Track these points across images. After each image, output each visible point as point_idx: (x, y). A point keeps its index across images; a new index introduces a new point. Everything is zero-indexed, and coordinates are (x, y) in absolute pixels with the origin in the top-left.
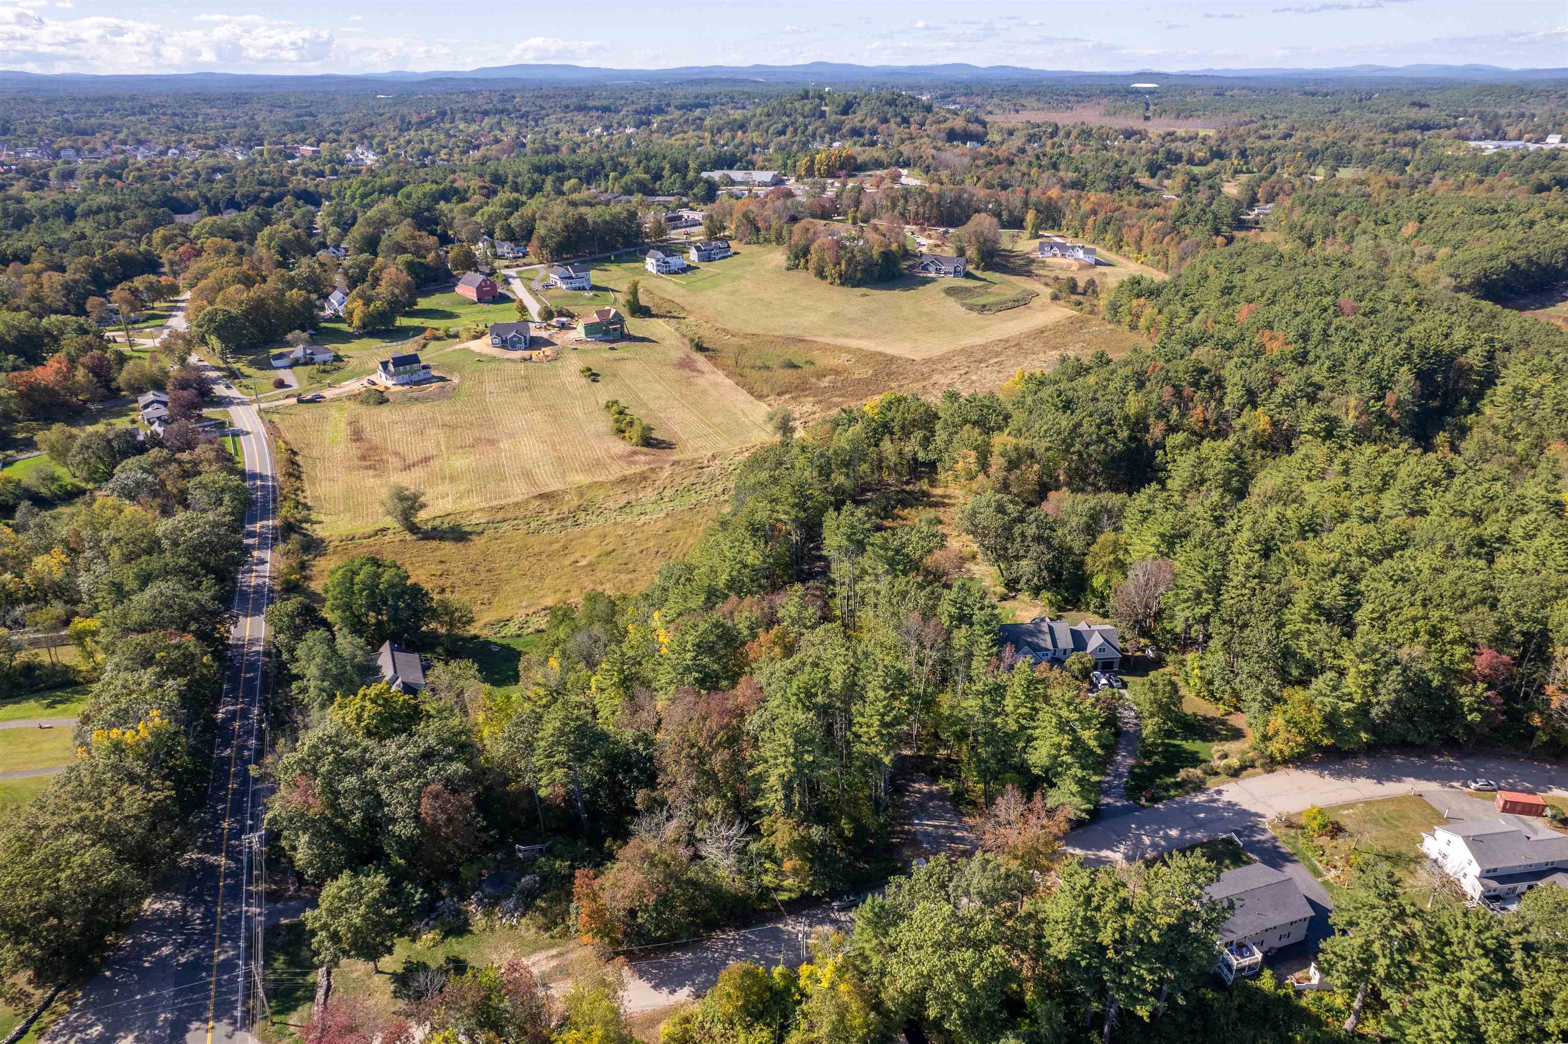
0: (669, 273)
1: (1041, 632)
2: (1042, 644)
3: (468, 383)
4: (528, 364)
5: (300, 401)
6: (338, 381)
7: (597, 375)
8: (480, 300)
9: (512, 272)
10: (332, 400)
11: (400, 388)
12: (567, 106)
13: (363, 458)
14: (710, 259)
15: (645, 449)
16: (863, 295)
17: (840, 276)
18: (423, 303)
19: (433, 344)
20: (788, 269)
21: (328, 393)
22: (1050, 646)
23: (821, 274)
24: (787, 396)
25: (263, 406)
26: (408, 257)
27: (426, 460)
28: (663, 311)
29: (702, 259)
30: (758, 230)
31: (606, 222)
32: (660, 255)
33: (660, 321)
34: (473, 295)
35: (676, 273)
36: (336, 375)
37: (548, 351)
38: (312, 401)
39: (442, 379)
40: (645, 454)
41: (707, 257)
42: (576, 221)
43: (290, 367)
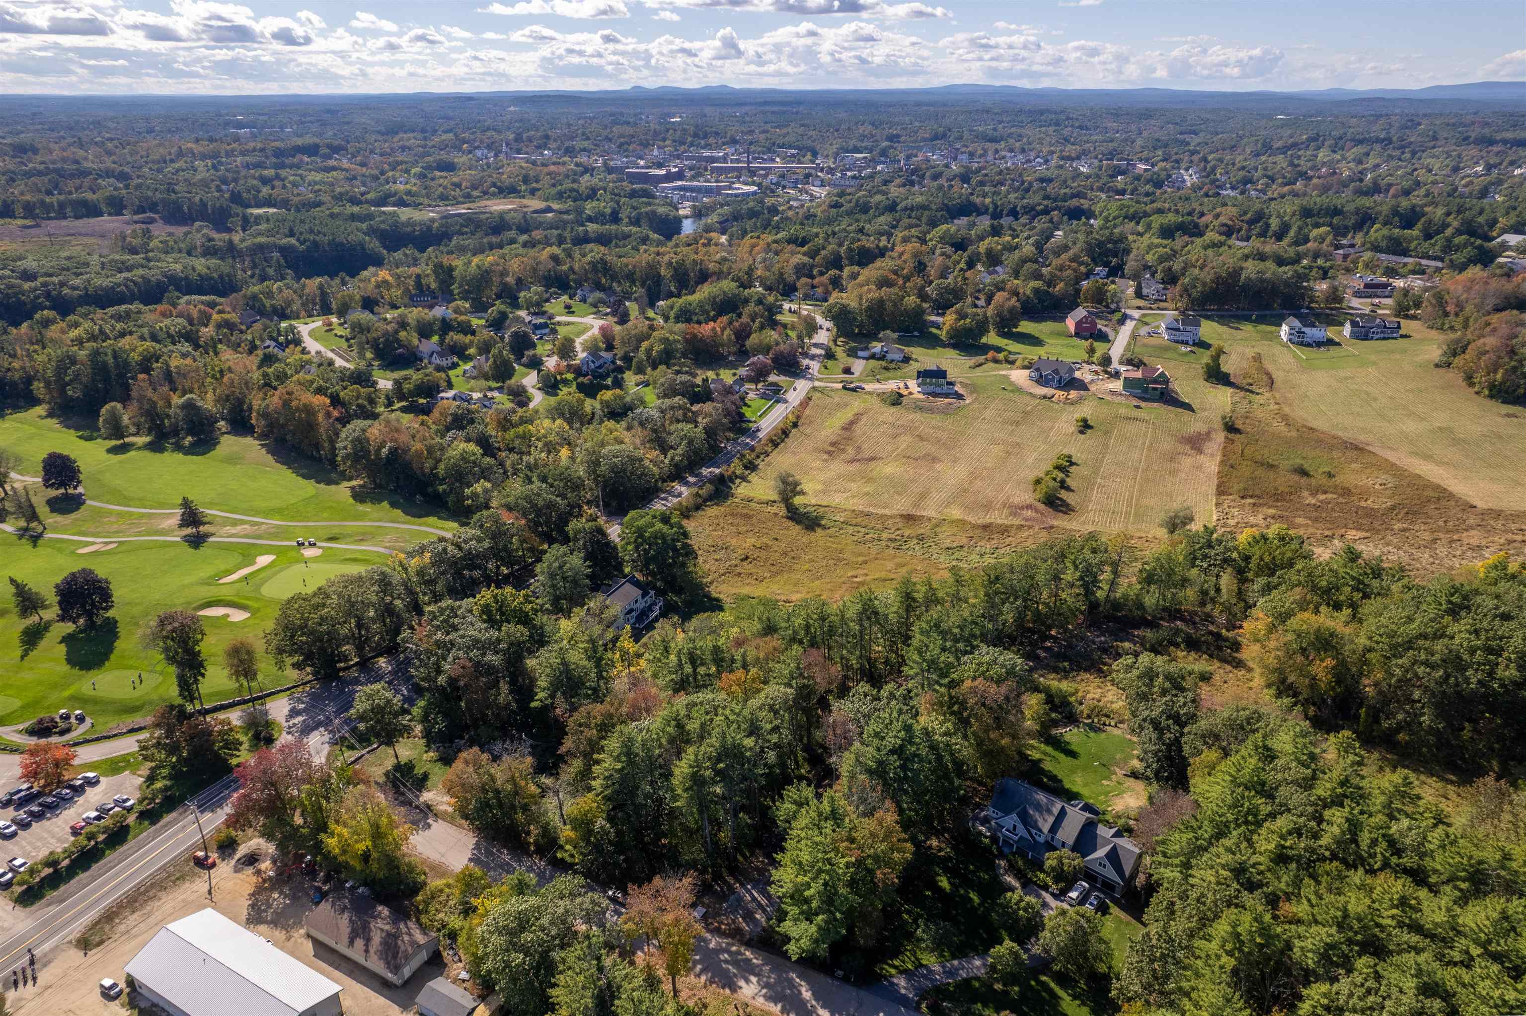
0: (1302, 344)
1: (1049, 811)
2: (1040, 823)
3: (976, 406)
4: (1045, 402)
5: (844, 388)
6: (889, 378)
7: (1090, 427)
8: (1077, 334)
9: (1136, 314)
10: (870, 393)
11: (921, 396)
12: (1466, 138)
13: (833, 444)
14: (1365, 337)
15: (1041, 507)
16: (1508, 415)
17: (1492, 387)
18: (1026, 327)
19: (992, 365)
20: (1437, 366)
21: (869, 387)
22: (1046, 829)
23: (1469, 379)
24: (1249, 501)
25: (817, 384)
26: (1038, 284)
27: (872, 459)
28: (1244, 382)
29: (1355, 336)
30: (1446, 314)
31: (1262, 281)
32: (1297, 323)
33: (1229, 391)
34: (1072, 329)
35: (1309, 345)
36: (891, 374)
37: (1073, 394)
38: (854, 390)
39: (960, 397)
40: (1037, 511)
41: (1362, 334)
42: (1229, 274)
43: (867, 359)
